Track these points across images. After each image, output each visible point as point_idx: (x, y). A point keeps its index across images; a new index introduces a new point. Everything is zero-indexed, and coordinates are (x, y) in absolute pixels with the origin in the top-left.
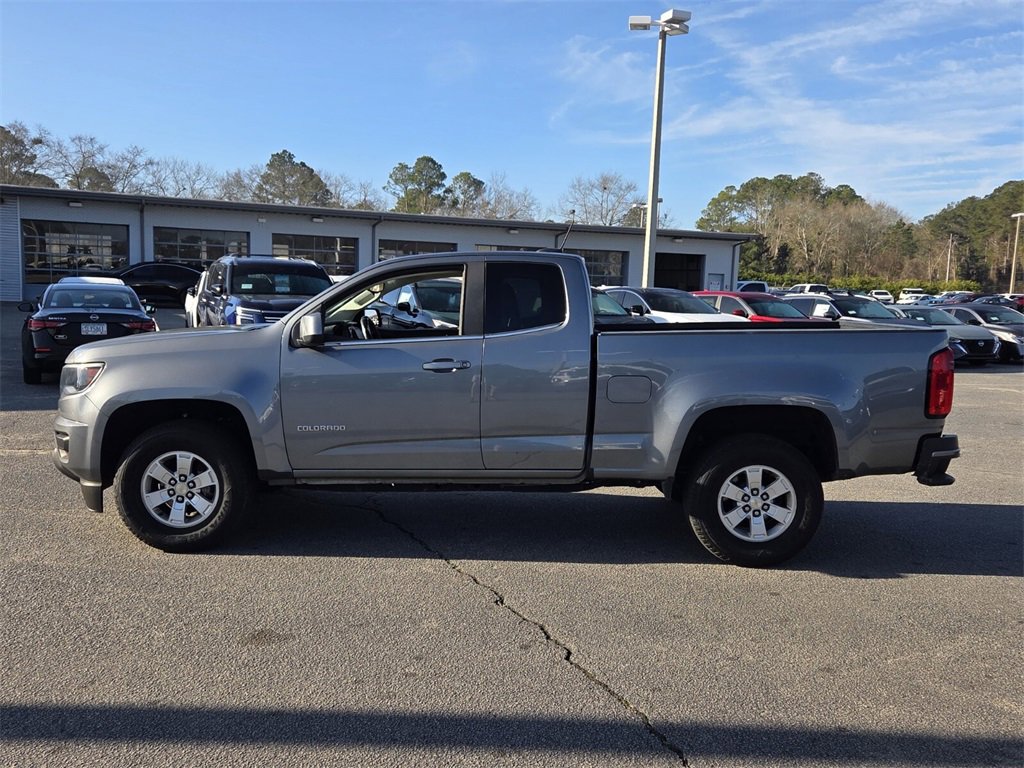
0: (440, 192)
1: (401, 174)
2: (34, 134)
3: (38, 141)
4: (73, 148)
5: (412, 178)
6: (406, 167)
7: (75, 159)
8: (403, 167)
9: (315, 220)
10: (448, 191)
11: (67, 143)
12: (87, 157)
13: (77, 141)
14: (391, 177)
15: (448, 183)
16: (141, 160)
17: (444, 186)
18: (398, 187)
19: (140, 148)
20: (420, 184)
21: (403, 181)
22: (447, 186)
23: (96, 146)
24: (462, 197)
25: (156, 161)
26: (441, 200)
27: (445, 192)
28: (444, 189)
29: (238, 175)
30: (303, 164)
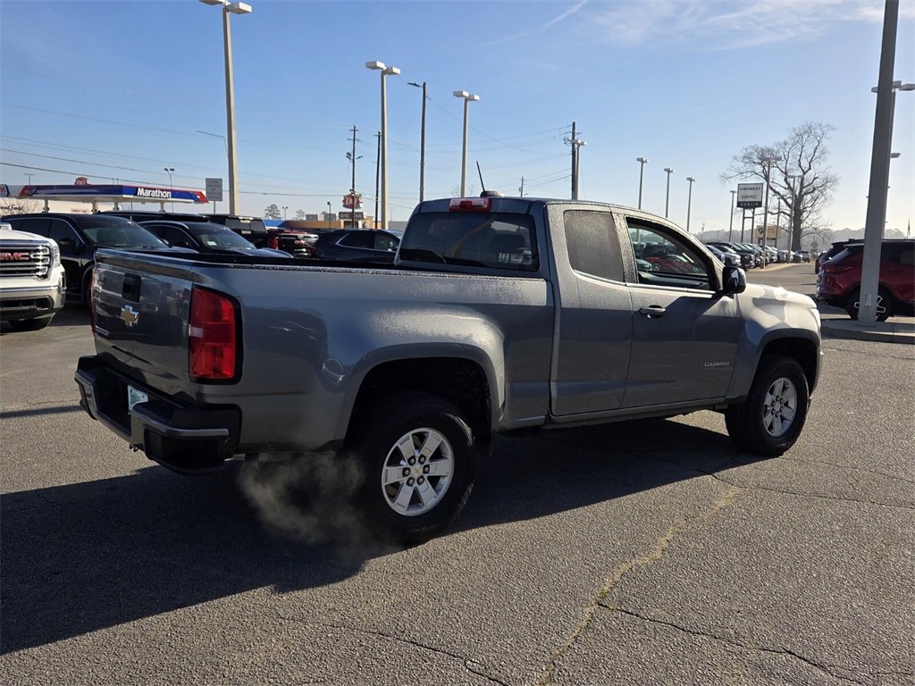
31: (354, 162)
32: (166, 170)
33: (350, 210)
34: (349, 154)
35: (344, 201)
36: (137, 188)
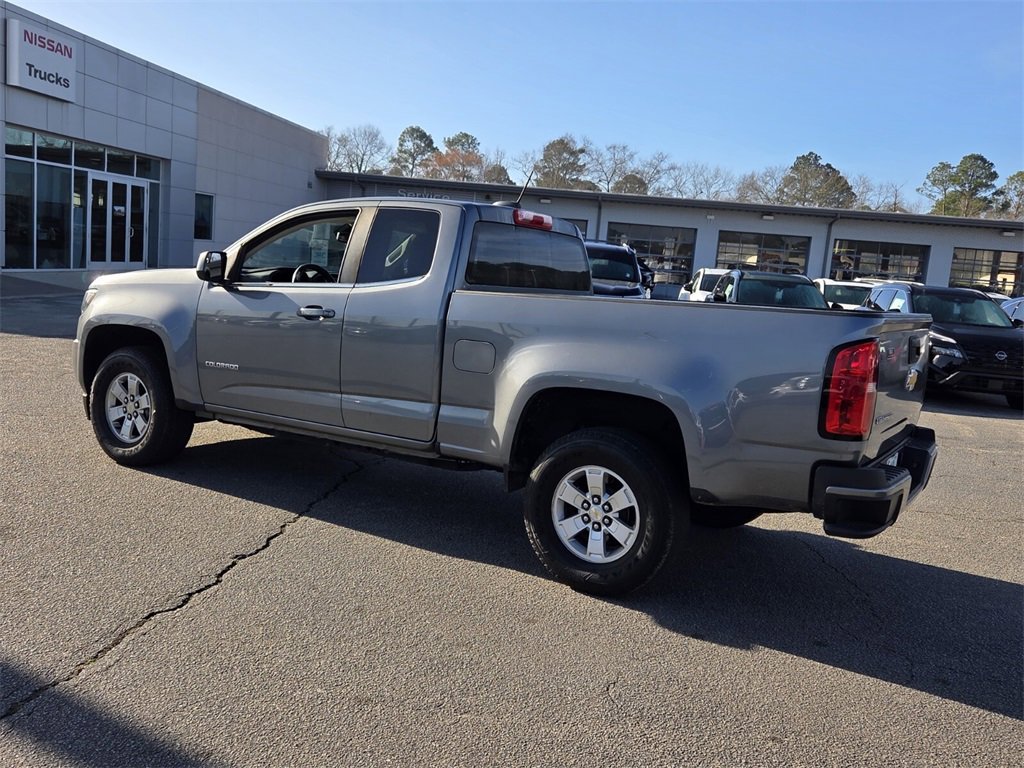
0: (987, 194)
1: (942, 175)
2: (579, 146)
3: (582, 151)
4: (607, 155)
5: (953, 180)
6: (949, 166)
7: (609, 165)
8: (945, 166)
9: (765, 217)
10: (1000, 192)
11: (604, 150)
12: (619, 165)
13: (612, 150)
14: (928, 177)
15: (999, 183)
16: (664, 165)
17: (994, 186)
18: (935, 189)
19: (665, 154)
20: (963, 185)
21: (942, 182)
22: (998, 187)
23: (627, 153)
24: (1016, 199)
25: (678, 165)
26: (987, 204)
27: (994, 194)
28: (994, 191)
29: (752, 177)
30: (829, 166)
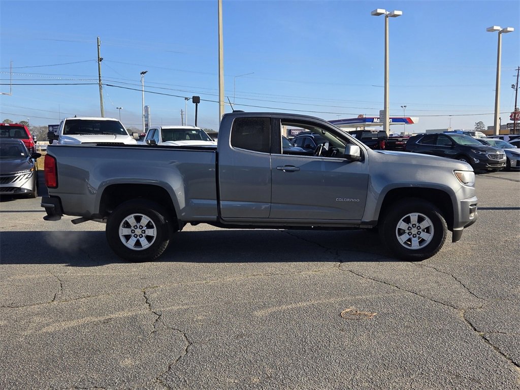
31: (517, 90)
32: (402, 107)
33: (513, 122)
34: (513, 85)
35: (511, 116)
36: (373, 119)
